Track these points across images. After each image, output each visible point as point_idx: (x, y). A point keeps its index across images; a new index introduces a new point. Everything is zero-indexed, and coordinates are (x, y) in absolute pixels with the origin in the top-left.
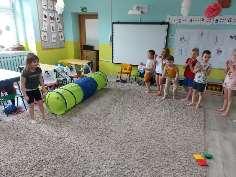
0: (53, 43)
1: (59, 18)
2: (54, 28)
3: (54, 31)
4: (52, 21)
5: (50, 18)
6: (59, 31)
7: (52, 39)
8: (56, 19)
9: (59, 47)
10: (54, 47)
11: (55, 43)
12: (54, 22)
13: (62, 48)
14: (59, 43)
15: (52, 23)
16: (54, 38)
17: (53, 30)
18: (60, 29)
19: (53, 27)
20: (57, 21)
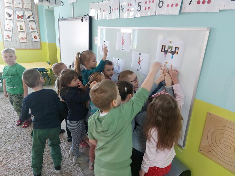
0: (21, 43)
1: (31, 17)
2: (23, 28)
3: (22, 31)
4: (20, 19)
5: (17, 17)
6: (31, 30)
7: (20, 39)
8: (27, 18)
9: (31, 48)
10: (23, 48)
11: (24, 44)
12: (22, 21)
13: (35, 49)
14: (31, 43)
15: (20, 22)
16: (22, 38)
17: (20, 29)
18: (32, 29)
19: (20, 27)
20: (28, 19)
